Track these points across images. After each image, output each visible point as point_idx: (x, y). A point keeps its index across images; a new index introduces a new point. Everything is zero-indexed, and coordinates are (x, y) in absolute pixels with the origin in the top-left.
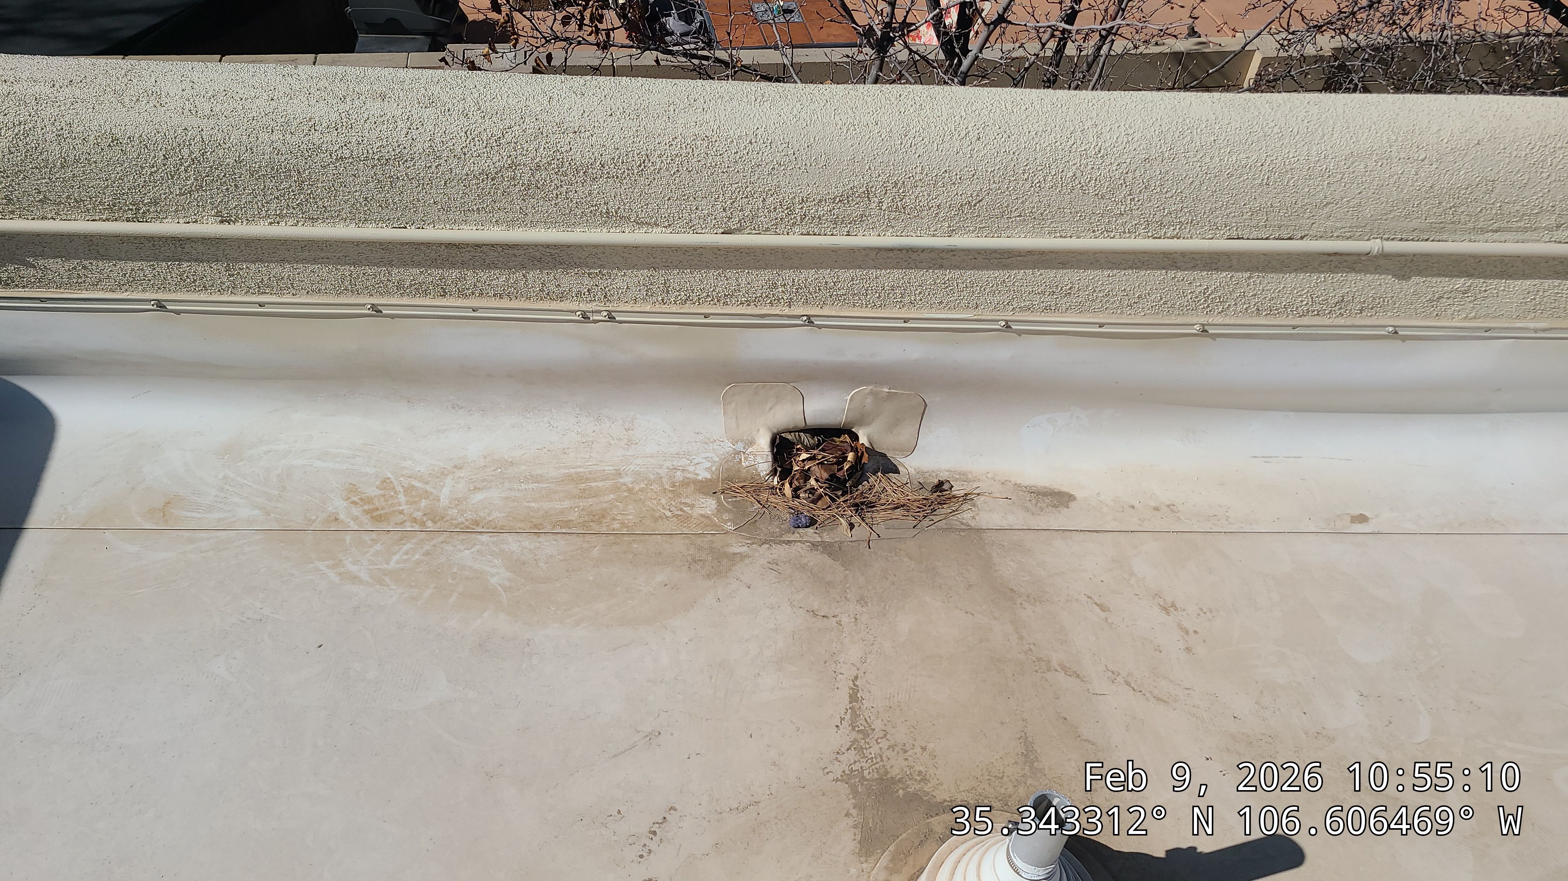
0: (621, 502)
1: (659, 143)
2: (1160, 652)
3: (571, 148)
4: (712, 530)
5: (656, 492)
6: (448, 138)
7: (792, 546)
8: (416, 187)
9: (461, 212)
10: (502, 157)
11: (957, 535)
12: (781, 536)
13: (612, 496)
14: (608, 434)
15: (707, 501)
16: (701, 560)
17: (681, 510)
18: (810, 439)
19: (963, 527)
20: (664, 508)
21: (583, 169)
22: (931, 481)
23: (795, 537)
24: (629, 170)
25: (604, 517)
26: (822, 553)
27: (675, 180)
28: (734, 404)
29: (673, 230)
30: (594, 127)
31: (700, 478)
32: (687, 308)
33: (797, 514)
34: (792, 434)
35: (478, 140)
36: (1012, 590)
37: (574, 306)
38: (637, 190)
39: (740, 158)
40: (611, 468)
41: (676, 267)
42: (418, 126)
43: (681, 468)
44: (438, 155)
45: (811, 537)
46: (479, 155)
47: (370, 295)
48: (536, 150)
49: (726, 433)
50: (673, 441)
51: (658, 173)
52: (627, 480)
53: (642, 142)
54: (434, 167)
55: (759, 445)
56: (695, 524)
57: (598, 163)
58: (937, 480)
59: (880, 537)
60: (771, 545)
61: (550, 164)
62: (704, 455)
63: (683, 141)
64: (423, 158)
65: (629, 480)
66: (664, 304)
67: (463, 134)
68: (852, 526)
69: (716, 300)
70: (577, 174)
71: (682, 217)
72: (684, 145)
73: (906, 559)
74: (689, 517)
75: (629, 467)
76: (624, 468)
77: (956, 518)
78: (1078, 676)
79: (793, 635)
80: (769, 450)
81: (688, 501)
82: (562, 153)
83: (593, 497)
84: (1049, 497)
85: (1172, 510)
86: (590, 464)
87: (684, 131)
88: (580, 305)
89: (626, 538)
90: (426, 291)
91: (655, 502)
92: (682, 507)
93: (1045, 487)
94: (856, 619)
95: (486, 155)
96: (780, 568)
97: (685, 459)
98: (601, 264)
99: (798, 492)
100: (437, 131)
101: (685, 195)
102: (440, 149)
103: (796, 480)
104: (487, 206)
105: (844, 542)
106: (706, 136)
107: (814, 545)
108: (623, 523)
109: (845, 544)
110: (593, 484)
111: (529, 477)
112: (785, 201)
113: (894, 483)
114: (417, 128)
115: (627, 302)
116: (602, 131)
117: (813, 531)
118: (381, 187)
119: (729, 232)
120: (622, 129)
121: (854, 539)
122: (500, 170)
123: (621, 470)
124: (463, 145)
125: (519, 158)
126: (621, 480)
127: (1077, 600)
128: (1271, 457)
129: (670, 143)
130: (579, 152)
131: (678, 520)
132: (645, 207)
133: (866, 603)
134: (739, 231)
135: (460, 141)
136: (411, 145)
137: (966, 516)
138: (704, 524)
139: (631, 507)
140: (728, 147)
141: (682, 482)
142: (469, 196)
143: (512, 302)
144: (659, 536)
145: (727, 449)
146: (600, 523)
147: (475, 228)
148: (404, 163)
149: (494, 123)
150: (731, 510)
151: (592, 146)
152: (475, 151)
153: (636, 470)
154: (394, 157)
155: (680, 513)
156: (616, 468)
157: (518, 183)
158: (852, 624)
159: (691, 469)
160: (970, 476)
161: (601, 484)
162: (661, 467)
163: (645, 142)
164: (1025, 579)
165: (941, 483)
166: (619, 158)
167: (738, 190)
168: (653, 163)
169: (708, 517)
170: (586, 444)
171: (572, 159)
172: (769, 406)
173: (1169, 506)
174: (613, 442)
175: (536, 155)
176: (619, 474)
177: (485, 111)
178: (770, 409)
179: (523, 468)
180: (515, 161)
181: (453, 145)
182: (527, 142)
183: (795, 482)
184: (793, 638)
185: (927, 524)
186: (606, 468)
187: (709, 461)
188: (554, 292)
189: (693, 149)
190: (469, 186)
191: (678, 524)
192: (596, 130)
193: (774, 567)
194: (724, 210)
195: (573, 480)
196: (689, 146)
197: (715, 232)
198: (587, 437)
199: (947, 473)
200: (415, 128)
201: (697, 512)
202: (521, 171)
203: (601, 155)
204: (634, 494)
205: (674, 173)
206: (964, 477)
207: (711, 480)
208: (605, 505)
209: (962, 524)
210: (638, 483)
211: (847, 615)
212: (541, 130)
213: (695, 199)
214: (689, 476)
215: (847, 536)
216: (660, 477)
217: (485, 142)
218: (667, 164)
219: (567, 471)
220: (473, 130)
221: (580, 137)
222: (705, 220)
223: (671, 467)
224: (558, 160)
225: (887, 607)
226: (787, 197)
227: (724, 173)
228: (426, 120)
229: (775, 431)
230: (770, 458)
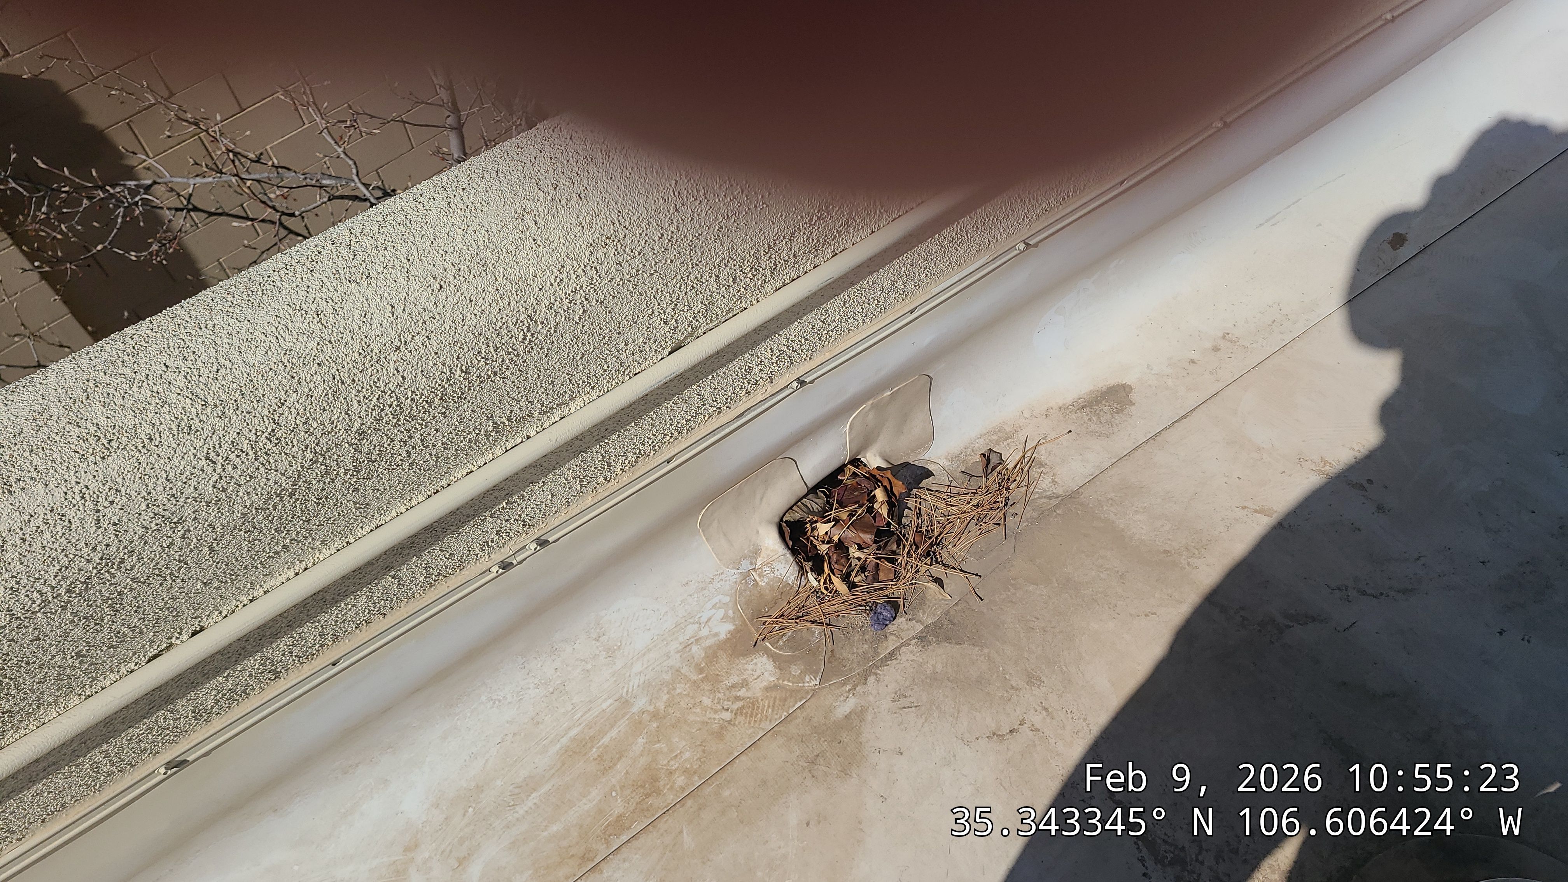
0: (659, 741)
1: (541, 289)
2: (1359, 530)
3: (403, 377)
4: (796, 702)
5: (688, 695)
6: (180, 484)
7: (899, 658)
8: (161, 584)
9: (257, 568)
10: (293, 457)
11: (1056, 517)
12: (877, 653)
13: (641, 740)
14: (577, 660)
15: (756, 664)
16: (818, 755)
17: (738, 698)
18: (817, 500)
19: (1054, 502)
20: (716, 712)
21: (437, 395)
22: (972, 461)
23: (891, 644)
24: (509, 353)
25: (656, 780)
26: (938, 643)
27: (583, 326)
28: (716, 521)
29: (600, 391)
30: (424, 322)
31: (722, 636)
32: (641, 469)
33: (872, 609)
34: (795, 508)
35: (237, 456)
36: (1165, 551)
37: (484, 564)
38: (531, 373)
39: (669, 241)
40: (610, 701)
41: (615, 431)
42: (110, 499)
43: (692, 640)
44: (176, 520)
45: (908, 629)
46: (251, 477)
47: (155, 754)
48: (347, 414)
49: (720, 560)
50: (663, 613)
51: (555, 332)
52: (641, 703)
53: (513, 303)
54: (178, 541)
55: (767, 549)
56: (769, 707)
57: (458, 372)
58: (978, 456)
59: (980, 576)
60: (876, 674)
61: (378, 420)
62: (709, 605)
63: (576, 265)
64: (151, 540)
65: (644, 700)
66: (609, 481)
67: (203, 462)
68: (939, 581)
69: (676, 434)
70: (430, 406)
71: (608, 367)
72: (580, 269)
73: (1031, 588)
74: (753, 703)
75: (631, 684)
76: (625, 690)
77: (1037, 495)
78: (1314, 619)
79: (1001, 784)
80: (783, 547)
81: (734, 679)
82: (392, 392)
83: (619, 759)
84: (1103, 402)
85: (1231, 341)
86: (579, 715)
87: (570, 249)
88: (492, 557)
89: (708, 790)
90: (244, 691)
91: (698, 710)
92: (734, 694)
93: (1091, 392)
94: (1046, 709)
95: (262, 470)
96: (912, 699)
97: (691, 625)
98: (506, 493)
99: (851, 579)
100: (151, 485)
101: (604, 338)
102: (174, 509)
103: (836, 563)
104: (298, 533)
105: (948, 611)
106: (608, 238)
107: (921, 638)
108: (686, 771)
109: (952, 612)
110: (606, 740)
111: (517, 791)
112: (745, 262)
113: (936, 491)
114: (112, 503)
115: (556, 512)
116: (441, 322)
117: (903, 619)
118: (96, 624)
119: (678, 345)
120: (471, 301)
121: (956, 598)
122: (299, 476)
123: (624, 694)
124: (214, 479)
125: (323, 441)
126: (635, 709)
127: (1236, 520)
128: (1274, 216)
129: (558, 280)
130: (420, 375)
131: (746, 717)
132: (551, 386)
133: (1039, 679)
134: (693, 335)
135: (204, 476)
136: (117, 535)
137: (1045, 484)
138: (780, 700)
139: (677, 739)
140: (646, 235)
141: (707, 656)
142: (260, 540)
143: (388, 617)
144: (743, 758)
145: (733, 579)
146: (658, 792)
147: (291, 573)
148: (119, 568)
149: (249, 413)
150: (792, 656)
151: (436, 353)
152: (240, 476)
153: (642, 681)
154: (95, 571)
155: (739, 704)
156: (616, 697)
157: (337, 474)
158: (1048, 720)
159: (705, 632)
160: (1008, 429)
161: (614, 733)
162: (668, 656)
163: (518, 299)
164: (1167, 528)
165: (986, 458)
166: (488, 346)
167: (678, 286)
168: (543, 323)
169: (776, 686)
170: (556, 692)
171: (413, 392)
172: (758, 497)
173: (1224, 337)
174: (589, 667)
175: (350, 420)
176: (625, 703)
177: (218, 402)
178: (761, 500)
179: (499, 783)
180: (318, 449)
181: (196, 489)
182: (324, 410)
183: (836, 566)
184: (1004, 787)
185: (1015, 523)
186: (604, 706)
187: (719, 608)
188: (446, 567)
189: (596, 268)
190: (255, 528)
191: (750, 723)
192: (430, 327)
193: (904, 702)
194: (666, 323)
195: (574, 752)
196: (589, 268)
197: (660, 358)
198: (552, 683)
199: (980, 440)
200: (106, 504)
201: (757, 689)
202: (336, 456)
203: (458, 358)
204: (665, 717)
205: (580, 318)
206: (1004, 434)
207: (737, 631)
208: (643, 761)
209: (1050, 498)
210: (657, 698)
211: (1032, 711)
212: (337, 377)
213: (619, 333)
214: (708, 643)
215: (945, 600)
216: (677, 671)
217: (250, 453)
218: (565, 311)
219: (558, 746)
220: (217, 447)
221: (410, 352)
222: (642, 351)
223: (681, 648)
224: (390, 406)
225: (1064, 667)
226: (748, 255)
227: (653, 274)
228: (120, 480)
229: (777, 519)
230: (789, 557)
